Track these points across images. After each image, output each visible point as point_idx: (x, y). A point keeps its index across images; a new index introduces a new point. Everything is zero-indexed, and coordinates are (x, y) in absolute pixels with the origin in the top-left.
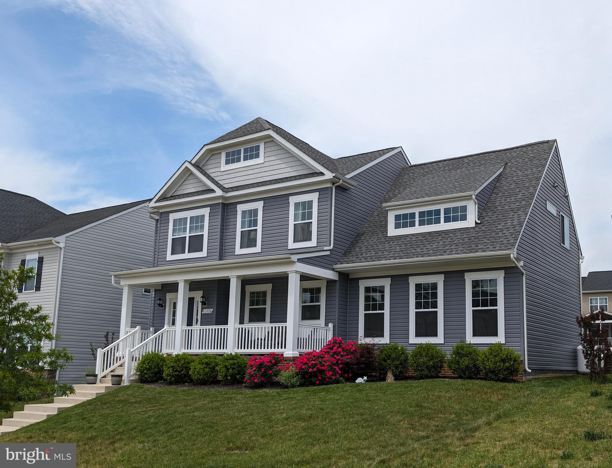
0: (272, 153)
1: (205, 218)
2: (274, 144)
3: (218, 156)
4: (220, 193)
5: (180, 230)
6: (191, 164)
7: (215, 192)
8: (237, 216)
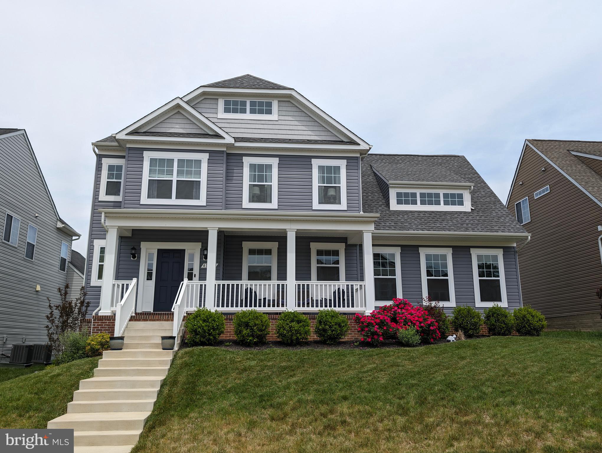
1: (202, 164)
2: (290, 105)
3: (213, 102)
4: (232, 141)
5: (161, 172)
6: (185, 102)
7: (224, 138)
8: (243, 168)
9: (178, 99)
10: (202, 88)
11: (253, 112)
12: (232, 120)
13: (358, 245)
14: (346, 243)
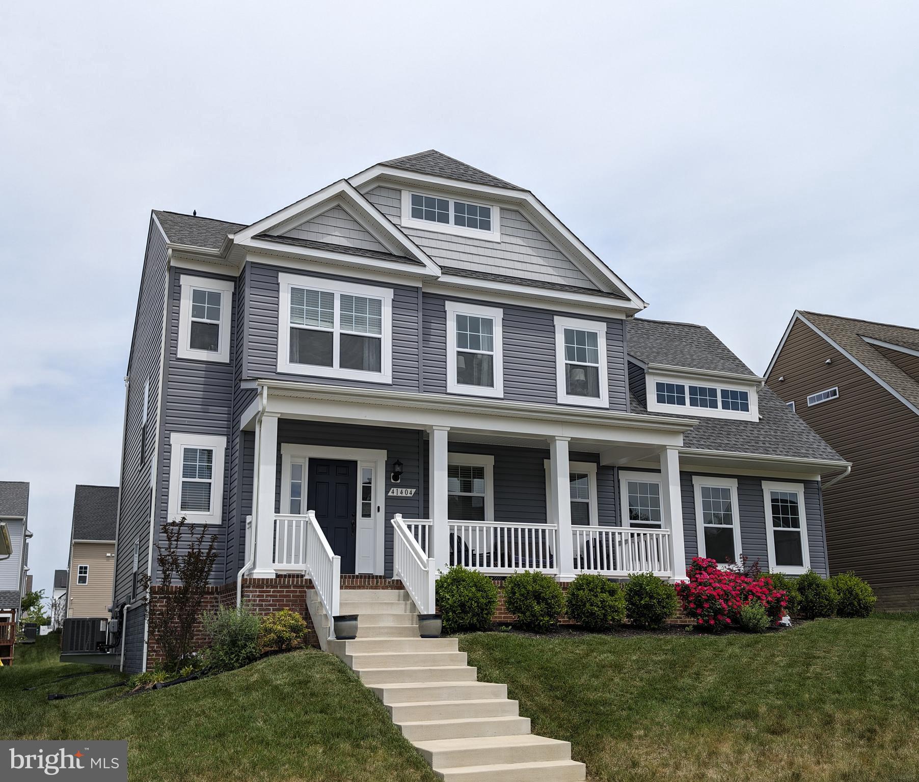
0: (515, 232)
1: (382, 307)
2: (519, 218)
3: (392, 194)
4: (437, 272)
5: (313, 316)
6: (354, 188)
7: (425, 266)
8: (446, 321)
9: (344, 183)
10: (379, 167)
11: (459, 222)
12: (425, 232)
13: (615, 467)
14: (598, 463)
